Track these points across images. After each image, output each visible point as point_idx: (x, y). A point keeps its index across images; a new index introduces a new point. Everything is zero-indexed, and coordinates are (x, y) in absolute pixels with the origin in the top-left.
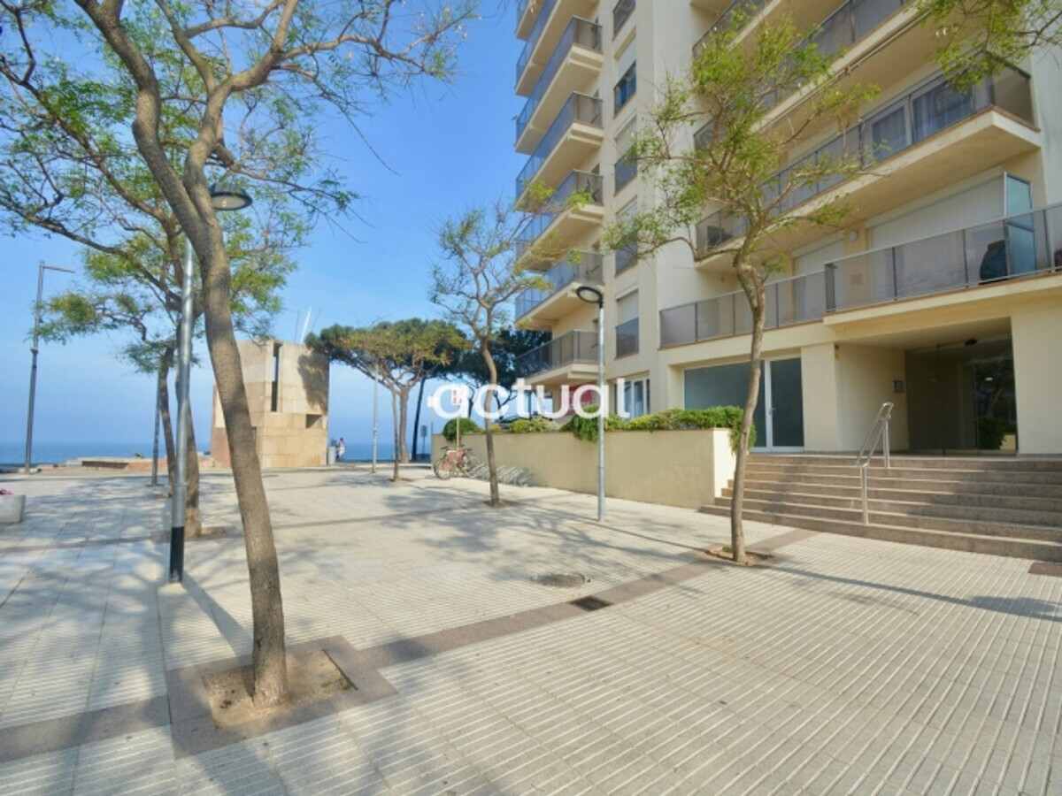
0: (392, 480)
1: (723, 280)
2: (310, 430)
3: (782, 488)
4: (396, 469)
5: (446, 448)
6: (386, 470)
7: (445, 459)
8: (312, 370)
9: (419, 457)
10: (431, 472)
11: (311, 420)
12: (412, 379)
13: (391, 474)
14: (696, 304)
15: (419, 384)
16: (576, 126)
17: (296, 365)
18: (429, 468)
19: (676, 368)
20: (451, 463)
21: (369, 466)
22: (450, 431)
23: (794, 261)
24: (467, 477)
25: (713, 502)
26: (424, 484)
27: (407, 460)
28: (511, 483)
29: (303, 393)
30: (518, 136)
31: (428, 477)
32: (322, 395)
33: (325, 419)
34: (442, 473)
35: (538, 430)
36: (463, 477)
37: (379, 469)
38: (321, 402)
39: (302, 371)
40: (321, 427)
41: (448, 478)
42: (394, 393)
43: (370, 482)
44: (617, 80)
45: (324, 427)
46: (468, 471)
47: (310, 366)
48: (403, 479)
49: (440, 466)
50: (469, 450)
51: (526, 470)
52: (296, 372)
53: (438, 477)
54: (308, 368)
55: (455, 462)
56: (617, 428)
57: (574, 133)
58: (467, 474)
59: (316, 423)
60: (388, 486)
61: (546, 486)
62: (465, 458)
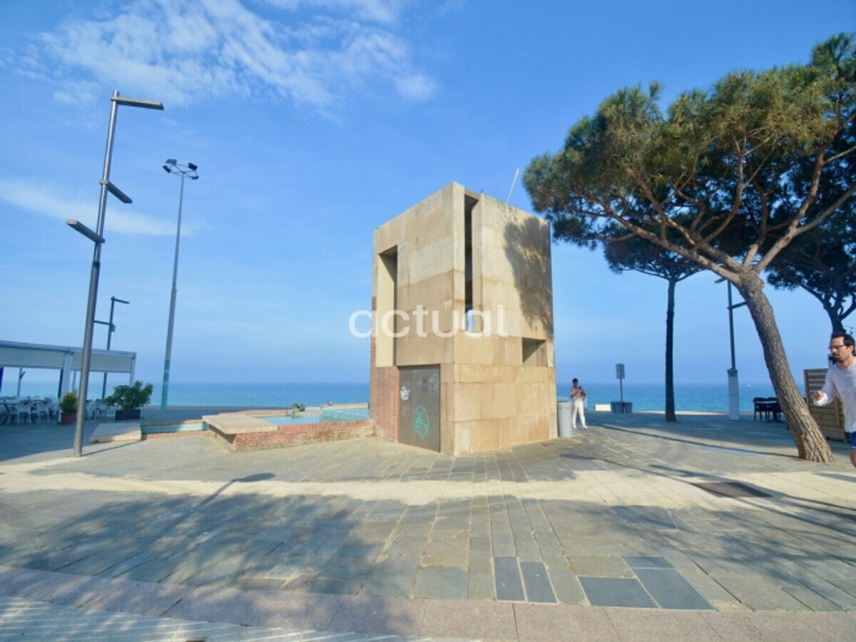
2: (528, 366)
8: (527, 254)
11: (530, 346)
17: (501, 241)
29: (515, 296)
32: (543, 301)
33: (550, 349)
38: (542, 314)
39: (510, 252)
40: (544, 363)
47: (524, 245)
52: (502, 253)
54: (520, 249)
59: (537, 356)
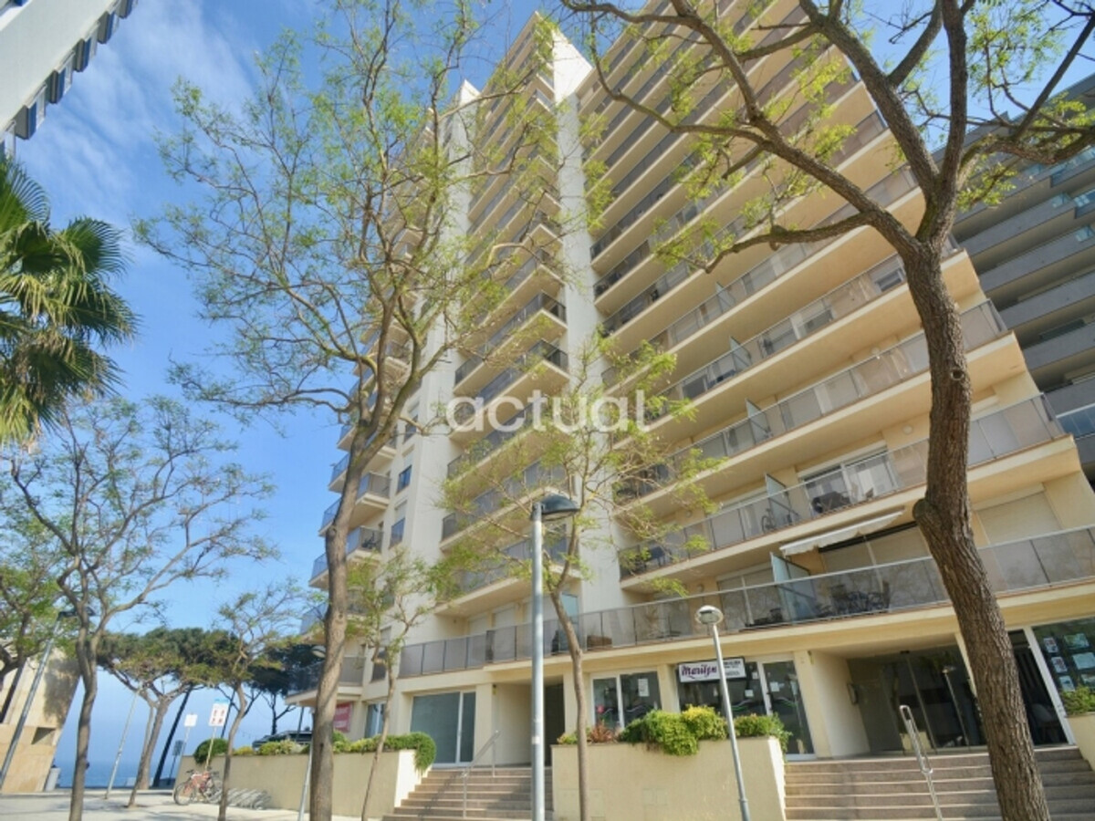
0: (126, 807)
1: (455, 622)
2: (35, 746)
3: (436, 796)
4: (133, 796)
5: (192, 772)
6: (122, 797)
7: (188, 783)
9: (162, 783)
10: (171, 799)
12: (177, 690)
13: (126, 800)
14: (424, 645)
15: (183, 695)
16: (368, 496)
18: (170, 794)
19: (407, 694)
20: (194, 788)
21: (102, 792)
22: (201, 753)
23: (494, 616)
24: (208, 802)
25: (392, 810)
26: (159, 809)
27: (146, 786)
28: (248, 807)
29: (43, 702)
30: (333, 481)
31: (167, 803)
32: (63, 704)
33: (57, 734)
34: (181, 798)
35: (283, 752)
36: (204, 802)
37: (113, 795)
38: (59, 712)
40: (50, 743)
41: (186, 804)
42: (151, 704)
43: (102, 808)
44: (402, 469)
45: (54, 743)
46: (210, 795)
48: (139, 806)
49: (181, 792)
50: (215, 773)
51: (265, 792)
53: (177, 803)
54: (57, 673)
55: (198, 786)
56: (342, 751)
57: (366, 499)
58: (208, 799)
59: (45, 739)
60: (121, 812)
61: (279, 808)
62: (210, 782)
